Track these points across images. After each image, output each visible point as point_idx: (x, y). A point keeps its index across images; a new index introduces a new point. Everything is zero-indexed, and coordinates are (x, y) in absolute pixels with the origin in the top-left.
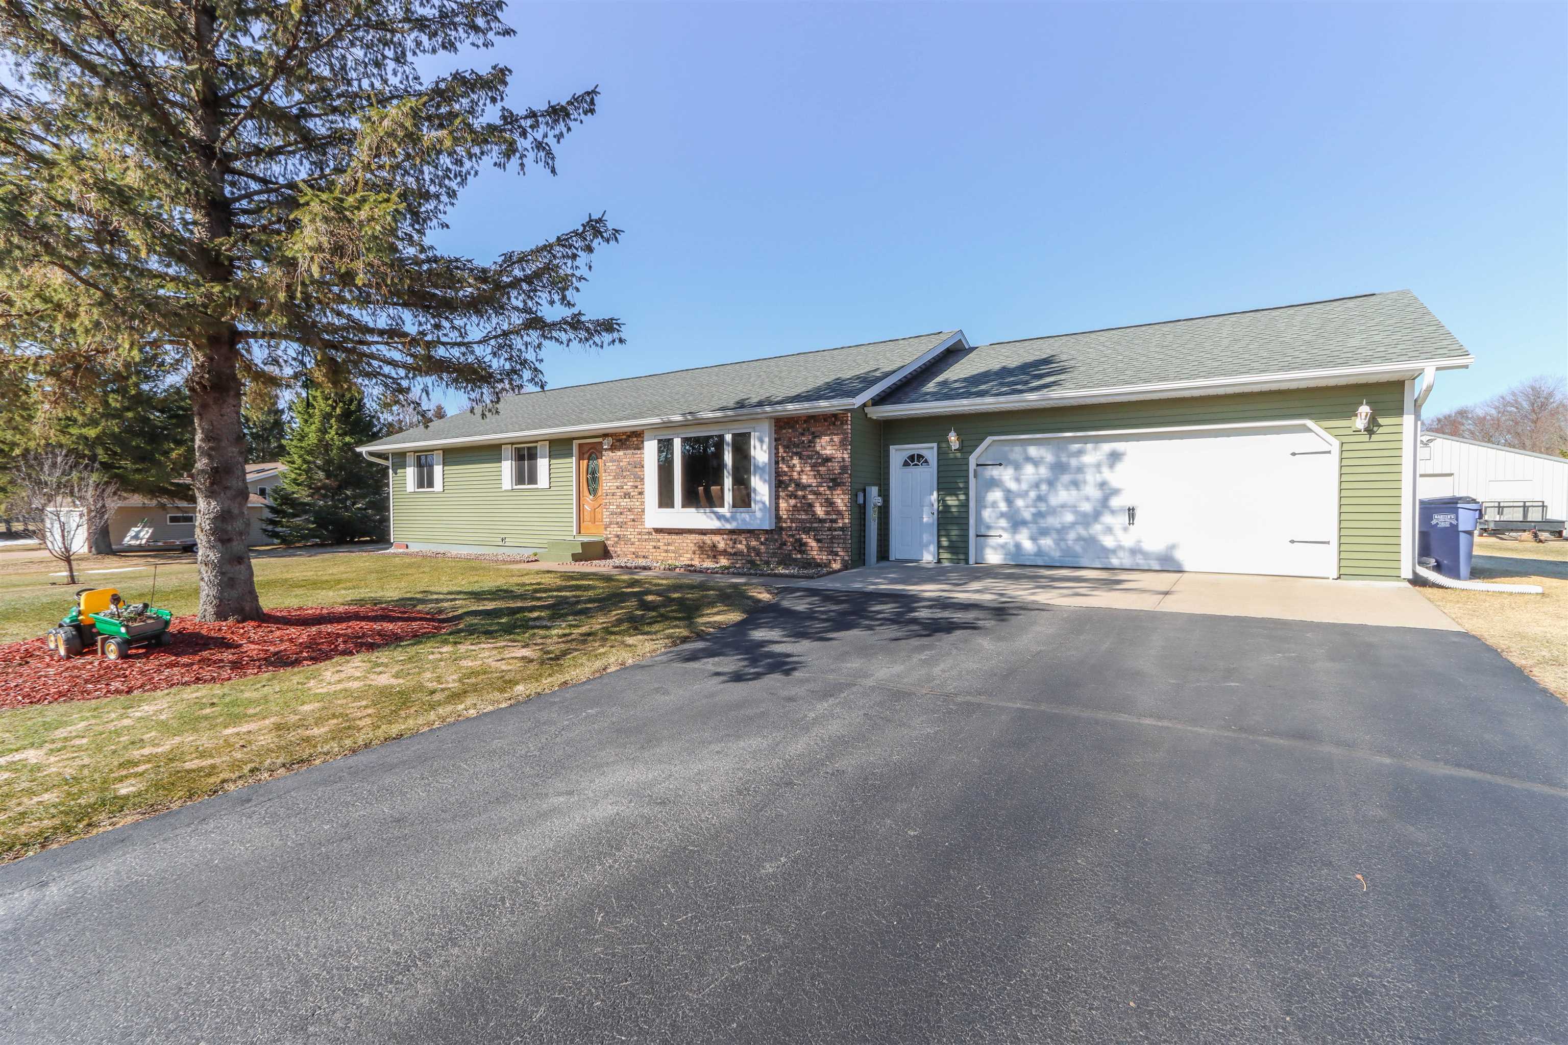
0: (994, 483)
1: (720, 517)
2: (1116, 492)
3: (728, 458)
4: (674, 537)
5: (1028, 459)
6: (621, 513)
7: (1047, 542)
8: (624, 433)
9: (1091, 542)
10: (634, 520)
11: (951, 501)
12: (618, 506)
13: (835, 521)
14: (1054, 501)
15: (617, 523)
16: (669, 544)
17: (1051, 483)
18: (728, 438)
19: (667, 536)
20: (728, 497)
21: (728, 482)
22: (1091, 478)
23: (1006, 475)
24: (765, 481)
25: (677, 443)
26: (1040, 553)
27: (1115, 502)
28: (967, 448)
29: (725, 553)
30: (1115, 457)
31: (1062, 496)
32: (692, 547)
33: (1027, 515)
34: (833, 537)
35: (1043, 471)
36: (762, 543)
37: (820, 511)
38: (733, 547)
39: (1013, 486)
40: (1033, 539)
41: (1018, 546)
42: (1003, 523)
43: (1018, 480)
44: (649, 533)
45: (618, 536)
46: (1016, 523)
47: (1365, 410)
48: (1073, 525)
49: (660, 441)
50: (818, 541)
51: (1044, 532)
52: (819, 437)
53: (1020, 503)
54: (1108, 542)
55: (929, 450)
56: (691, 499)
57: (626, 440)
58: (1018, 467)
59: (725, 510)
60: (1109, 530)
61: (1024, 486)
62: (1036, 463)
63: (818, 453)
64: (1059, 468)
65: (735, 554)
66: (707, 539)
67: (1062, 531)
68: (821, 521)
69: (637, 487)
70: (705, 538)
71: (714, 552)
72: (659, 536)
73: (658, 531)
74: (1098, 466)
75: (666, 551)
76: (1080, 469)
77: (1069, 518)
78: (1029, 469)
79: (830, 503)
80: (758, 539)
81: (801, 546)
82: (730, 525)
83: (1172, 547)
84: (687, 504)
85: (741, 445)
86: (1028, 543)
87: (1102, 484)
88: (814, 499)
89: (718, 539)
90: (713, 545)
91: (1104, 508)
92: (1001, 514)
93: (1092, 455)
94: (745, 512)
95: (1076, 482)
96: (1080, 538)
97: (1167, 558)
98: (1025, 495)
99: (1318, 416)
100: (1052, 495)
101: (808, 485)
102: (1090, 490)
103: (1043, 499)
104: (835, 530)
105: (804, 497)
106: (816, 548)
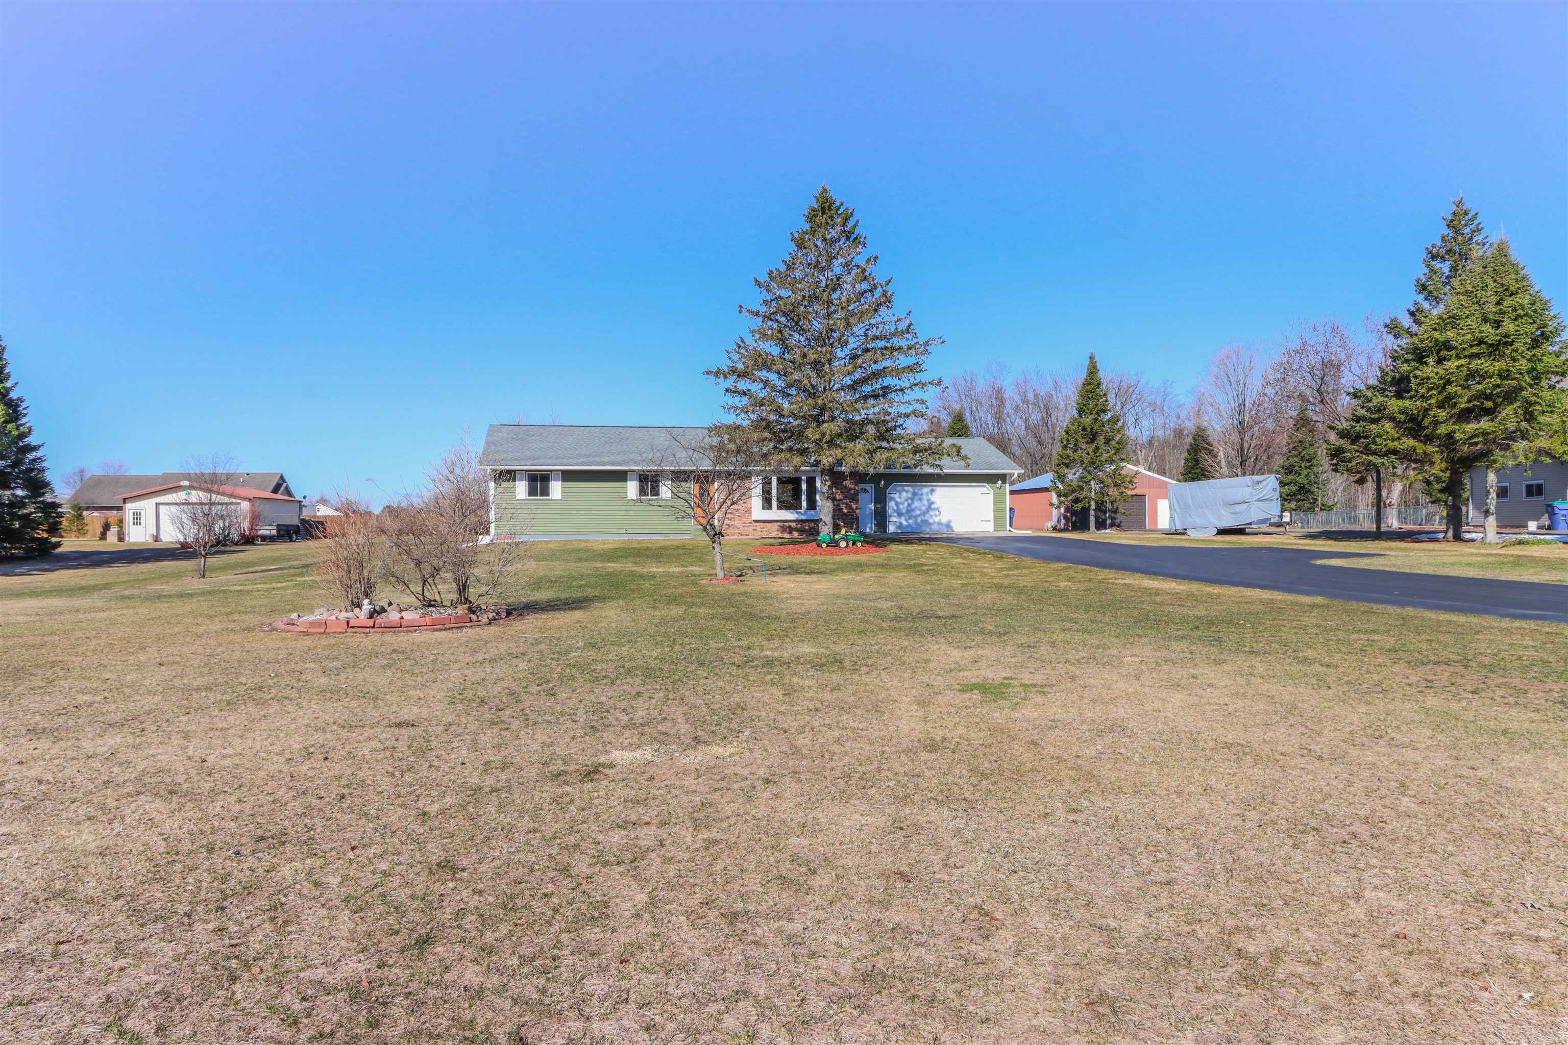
0: (892, 499)
1: (797, 513)
2: (933, 503)
3: (804, 487)
4: (766, 524)
5: (904, 490)
6: (731, 513)
7: (911, 521)
9: (926, 522)
10: (740, 516)
11: (878, 506)
12: (729, 509)
14: (913, 506)
15: (729, 518)
16: (764, 528)
17: (912, 499)
18: (804, 478)
19: (762, 523)
21: (804, 497)
22: (925, 497)
23: (896, 496)
25: (774, 480)
26: (909, 526)
27: (933, 506)
28: (887, 486)
30: (932, 491)
31: (916, 504)
32: (778, 528)
33: (904, 511)
34: (852, 521)
35: (910, 495)
37: (845, 511)
38: (799, 527)
39: (898, 500)
40: (906, 520)
41: (901, 523)
42: (895, 514)
43: (901, 497)
44: (751, 523)
46: (900, 515)
47: (1000, 482)
48: (919, 515)
49: (763, 478)
51: (910, 518)
52: (845, 480)
53: (901, 506)
54: (931, 521)
55: (870, 487)
56: (783, 505)
57: (735, 476)
58: (900, 493)
59: (802, 511)
60: (931, 516)
61: (903, 500)
62: (907, 492)
64: (914, 494)
65: (800, 530)
66: (786, 524)
67: (916, 517)
68: (846, 515)
69: (741, 499)
71: (791, 530)
72: (756, 524)
73: (756, 521)
74: (927, 494)
75: (762, 531)
76: (921, 495)
77: (918, 512)
78: (905, 494)
79: (850, 507)
80: (815, 523)
82: (804, 518)
83: (949, 521)
84: (779, 508)
85: (811, 482)
86: (904, 523)
87: (928, 500)
88: (843, 506)
89: (794, 525)
90: (790, 527)
91: (929, 508)
92: (895, 511)
93: (925, 490)
94: (812, 512)
95: (920, 500)
96: (922, 521)
97: (948, 526)
98: (903, 504)
99: (988, 483)
100: (912, 503)
101: (840, 500)
102: (925, 502)
103: (909, 505)
104: (853, 519)
105: (839, 505)
106: (844, 527)
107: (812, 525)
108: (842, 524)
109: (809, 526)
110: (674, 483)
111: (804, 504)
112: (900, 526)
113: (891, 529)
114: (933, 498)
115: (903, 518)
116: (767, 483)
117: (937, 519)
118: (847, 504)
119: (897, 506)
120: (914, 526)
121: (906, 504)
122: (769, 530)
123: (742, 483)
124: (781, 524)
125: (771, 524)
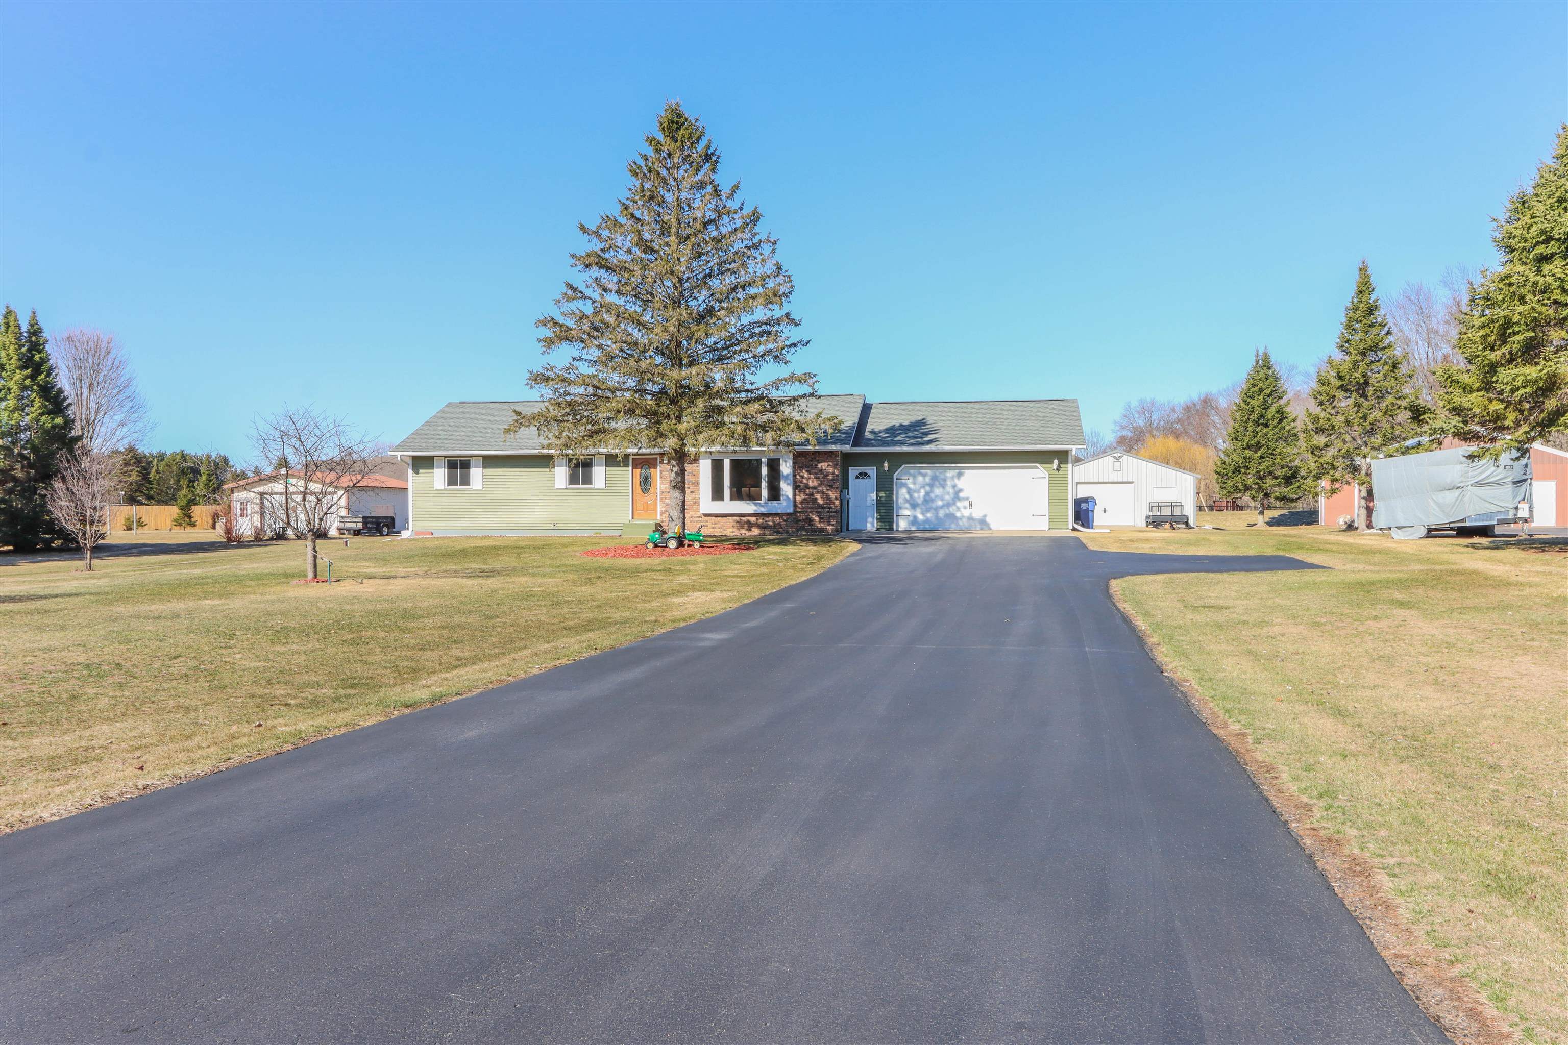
0: (905, 485)
1: (756, 504)
2: (961, 490)
3: (764, 471)
4: (720, 519)
5: (920, 475)
7: (929, 515)
9: (951, 517)
11: (882, 494)
13: (831, 507)
14: (932, 495)
16: (715, 523)
17: (931, 486)
18: (764, 461)
19: (714, 518)
21: (764, 484)
22: (949, 483)
23: (909, 482)
24: (789, 485)
25: (726, 463)
26: (927, 521)
27: (961, 495)
28: (893, 469)
29: (757, 527)
30: (960, 475)
31: (938, 491)
32: (732, 523)
33: (920, 502)
34: (831, 516)
35: (928, 479)
36: (782, 520)
37: (821, 501)
38: (763, 523)
39: (911, 486)
40: (923, 513)
41: (915, 517)
42: (907, 505)
43: (914, 484)
44: (699, 517)
46: (914, 506)
47: (1056, 461)
48: (942, 507)
49: (713, 461)
50: (821, 519)
51: (928, 510)
52: (821, 463)
53: (916, 495)
54: (958, 515)
55: (872, 471)
56: (737, 495)
58: (914, 477)
59: (763, 502)
60: (958, 509)
61: (918, 486)
62: (924, 475)
64: (934, 478)
66: (744, 519)
67: (937, 509)
68: (823, 508)
69: (688, 488)
70: (743, 518)
71: (750, 526)
72: (710, 519)
73: (706, 515)
74: (953, 478)
75: (713, 528)
76: (945, 479)
77: (940, 503)
78: (920, 479)
79: (828, 498)
81: (810, 521)
82: (763, 510)
83: (985, 517)
84: (732, 498)
85: (774, 465)
86: (920, 517)
87: (954, 486)
88: (818, 496)
89: (753, 519)
90: (749, 522)
91: (956, 498)
92: (907, 501)
93: (950, 474)
94: (775, 503)
95: (943, 486)
96: (946, 513)
97: (983, 522)
98: (918, 492)
99: (1040, 463)
100: (932, 491)
101: (815, 488)
102: (950, 490)
103: (927, 494)
104: (832, 512)
105: (812, 495)
106: (820, 522)
107: (777, 519)
108: (817, 519)
109: (773, 522)
110: (608, 469)
111: (765, 493)
112: (915, 521)
113: (903, 524)
114: (960, 483)
115: (918, 510)
116: (717, 466)
117: (966, 513)
119: (911, 496)
120: (933, 519)
121: (923, 492)
122: (723, 526)
123: (691, 466)
124: (738, 518)
125: (725, 518)
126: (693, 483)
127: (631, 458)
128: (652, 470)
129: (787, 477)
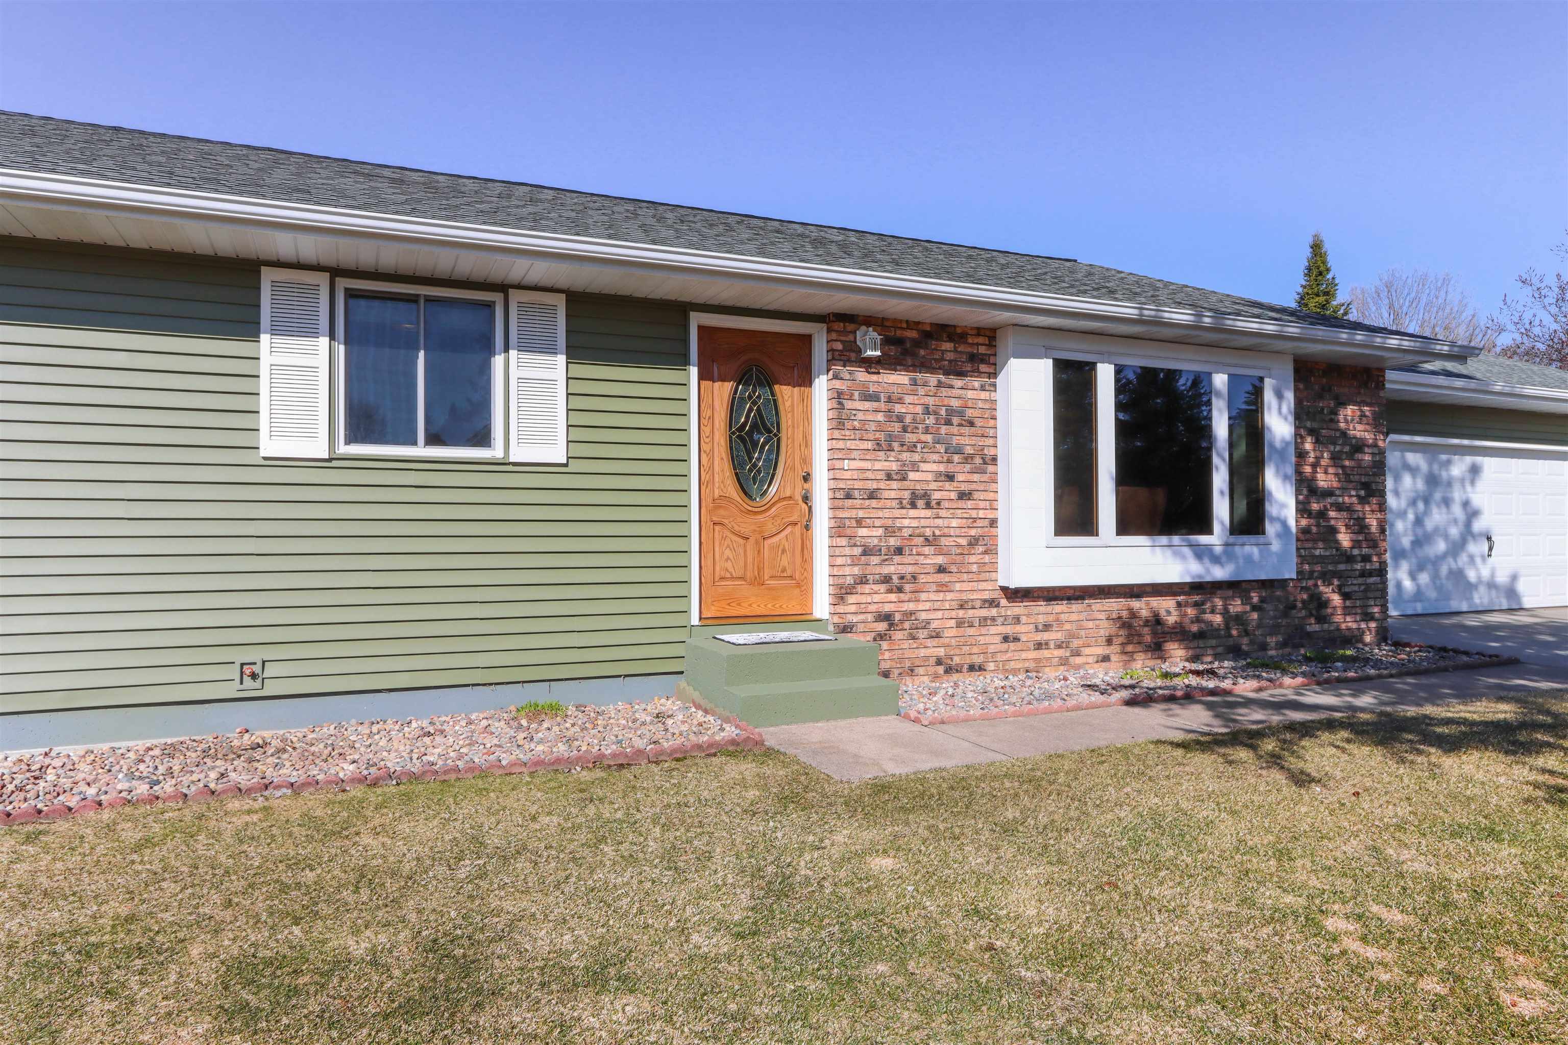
1: (1201, 553)
2: (1475, 512)
4: (1059, 607)
6: (899, 551)
7: (1424, 578)
8: (911, 325)
9: (1460, 578)
10: (941, 570)
12: (890, 531)
13: (1366, 559)
14: (1429, 525)
15: (887, 579)
16: (1047, 627)
18: (1220, 380)
19: (1041, 605)
20: (1221, 508)
22: (1457, 492)
24: (1286, 477)
25: (1105, 376)
26: (1419, 595)
27: (1476, 525)
29: (1180, 633)
30: (1472, 472)
31: (1436, 517)
32: (1106, 628)
34: (1369, 588)
35: (1420, 485)
36: (1254, 608)
37: (1345, 539)
38: (1198, 620)
40: (1413, 576)
44: (992, 603)
45: (887, 617)
48: (1444, 556)
49: (1055, 363)
50: (1346, 596)
51: (1421, 567)
52: (1344, 404)
53: (1398, 526)
54: (1472, 575)
56: (1138, 514)
57: (917, 344)
59: (1215, 539)
60: (1472, 559)
62: (1413, 470)
63: (1344, 434)
64: (1432, 481)
65: (1201, 635)
66: (1143, 607)
67: (1436, 563)
68: (1349, 559)
69: (950, 478)
70: (1136, 604)
71: (1157, 633)
72: (1018, 609)
74: (1462, 478)
75: (1039, 646)
76: (1449, 484)
77: (1441, 546)
80: (1246, 600)
81: (1319, 604)
82: (1219, 573)
83: (1514, 578)
84: (1122, 524)
85: (1245, 405)
87: (1466, 504)
88: (1337, 520)
89: (1166, 606)
90: (1156, 621)
91: (1468, 533)
93: (1458, 468)
94: (1250, 548)
95: (1447, 502)
96: (1451, 572)
97: (1511, 592)
98: (1402, 514)
100: (1427, 512)
101: (1329, 493)
102: (1457, 511)
103: (1419, 521)
104: (1370, 574)
105: (1322, 514)
106: (1347, 611)
107: (1236, 606)
108: (1336, 599)
109: (1225, 613)
110: (582, 370)
114: (1479, 496)
117: (1485, 573)
118: (1349, 509)
120: (1432, 594)
121: (1411, 516)
122: (1072, 636)
123: (958, 383)
124: (1115, 605)
125: (1076, 606)
126: (968, 459)
127: (696, 319)
128: (786, 394)
129: (1281, 454)
